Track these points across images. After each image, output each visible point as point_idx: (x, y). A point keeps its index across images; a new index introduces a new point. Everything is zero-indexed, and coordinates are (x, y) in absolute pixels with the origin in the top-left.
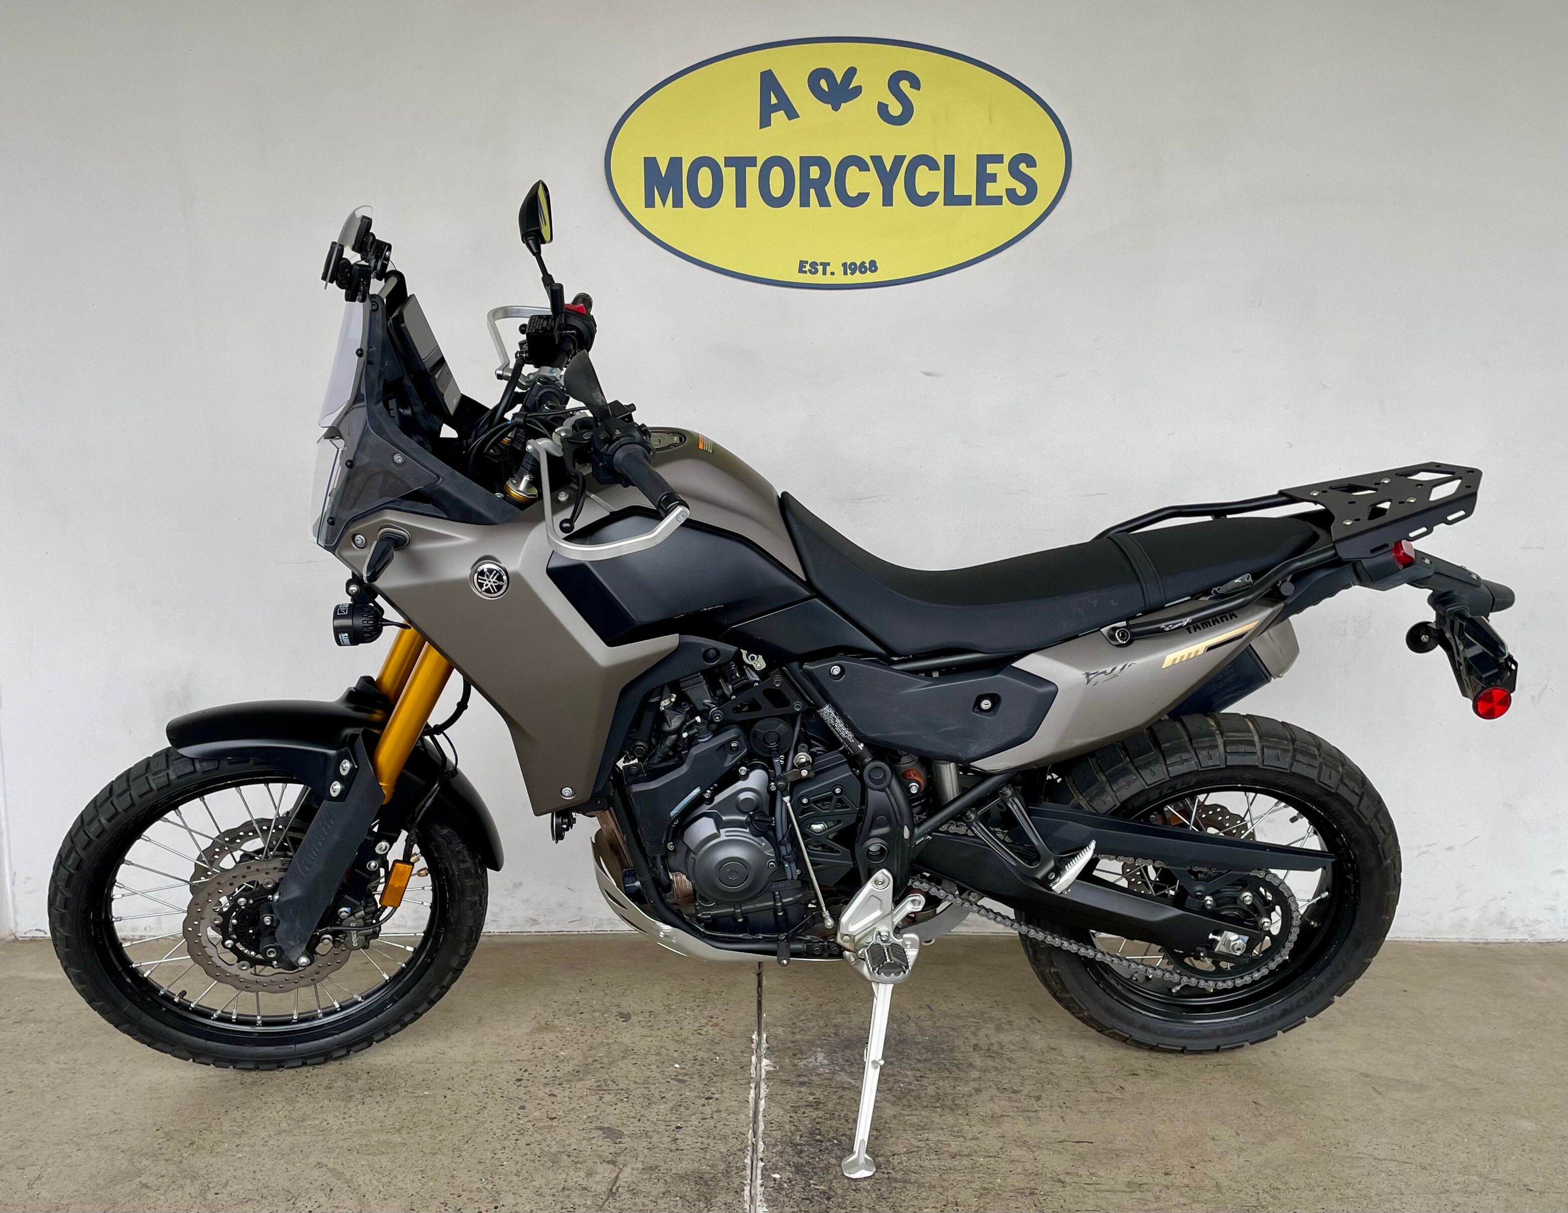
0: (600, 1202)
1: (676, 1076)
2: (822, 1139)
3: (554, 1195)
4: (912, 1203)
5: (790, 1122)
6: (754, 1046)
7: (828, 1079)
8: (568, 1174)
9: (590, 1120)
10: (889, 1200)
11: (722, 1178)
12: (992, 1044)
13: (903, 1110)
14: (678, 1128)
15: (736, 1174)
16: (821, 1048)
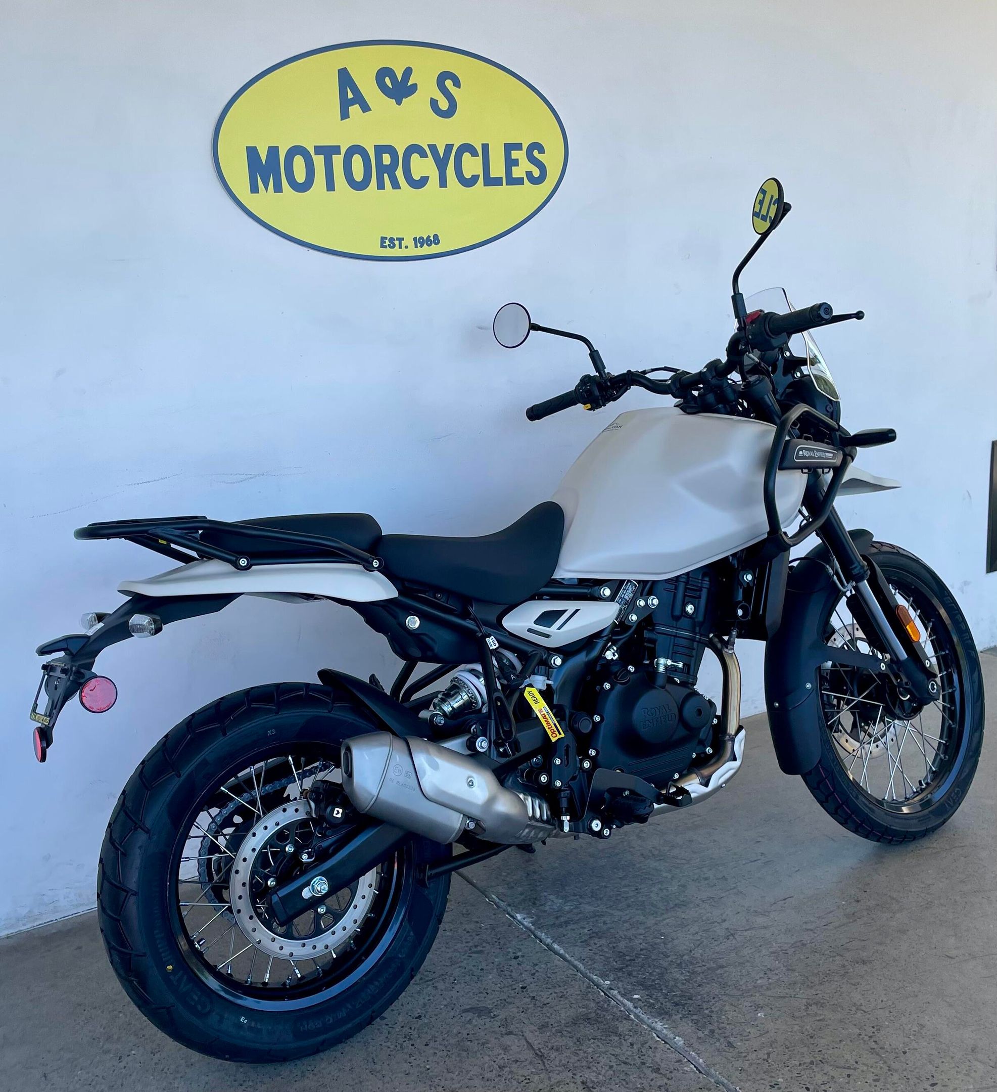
0: (541, 1066)
1: (470, 949)
2: (632, 958)
3: (499, 1076)
4: (744, 981)
5: (596, 954)
6: (495, 906)
7: (580, 913)
8: (489, 1056)
9: (450, 1009)
10: (729, 983)
11: (604, 1013)
12: (650, 851)
13: (656, 917)
14: (521, 987)
15: (608, 1005)
16: (546, 892)
